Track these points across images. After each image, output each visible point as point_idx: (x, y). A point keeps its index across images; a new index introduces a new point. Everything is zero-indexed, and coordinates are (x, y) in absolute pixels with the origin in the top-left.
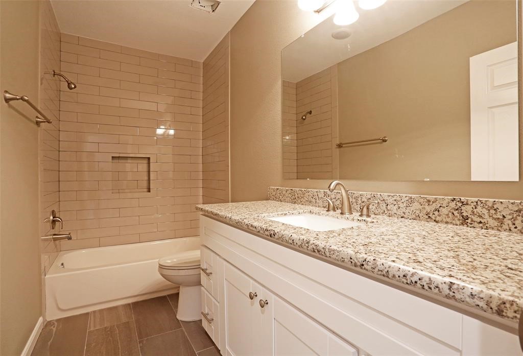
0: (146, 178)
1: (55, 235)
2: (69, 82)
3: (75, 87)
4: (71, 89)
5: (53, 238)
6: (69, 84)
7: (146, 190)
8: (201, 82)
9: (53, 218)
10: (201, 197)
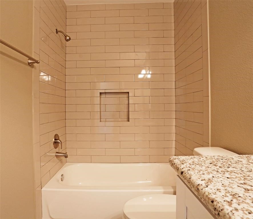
0: (126, 110)
1: (57, 153)
2: (66, 35)
3: (70, 39)
4: (67, 40)
5: (56, 155)
6: (65, 37)
7: (126, 120)
8: (173, 21)
9: (55, 140)
10: (174, 127)
